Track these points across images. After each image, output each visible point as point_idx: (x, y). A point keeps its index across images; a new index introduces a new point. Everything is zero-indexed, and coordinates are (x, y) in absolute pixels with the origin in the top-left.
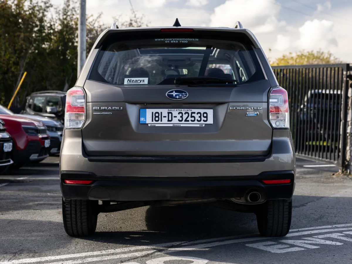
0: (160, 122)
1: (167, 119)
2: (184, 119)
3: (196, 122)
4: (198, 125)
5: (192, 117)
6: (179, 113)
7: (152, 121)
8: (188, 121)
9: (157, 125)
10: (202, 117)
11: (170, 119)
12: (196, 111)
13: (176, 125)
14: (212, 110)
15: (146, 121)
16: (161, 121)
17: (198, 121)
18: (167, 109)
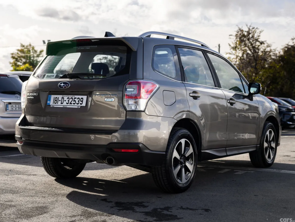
0: (56, 104)
1: (61, 102)
3: (76, 105)
5: (74, 101)
8: (72, 104)
9: (55, 106)
10: (80, 101)
11: (62, 102)
12: (77, 97)
13: (65, 106)
14: (86, 97)
15: (50, 103)
16: (58, 103)
17: (77, 104)
18: (62, 96)
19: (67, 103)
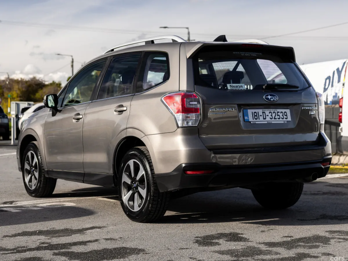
0: (258, 120)
2: (273, 118)
4: (283, 122)
5: (278, 115)
6: (270, 112)
7: (253, 119)
8: (276, 119)
11: (265, 118)
19: (271, 119)
